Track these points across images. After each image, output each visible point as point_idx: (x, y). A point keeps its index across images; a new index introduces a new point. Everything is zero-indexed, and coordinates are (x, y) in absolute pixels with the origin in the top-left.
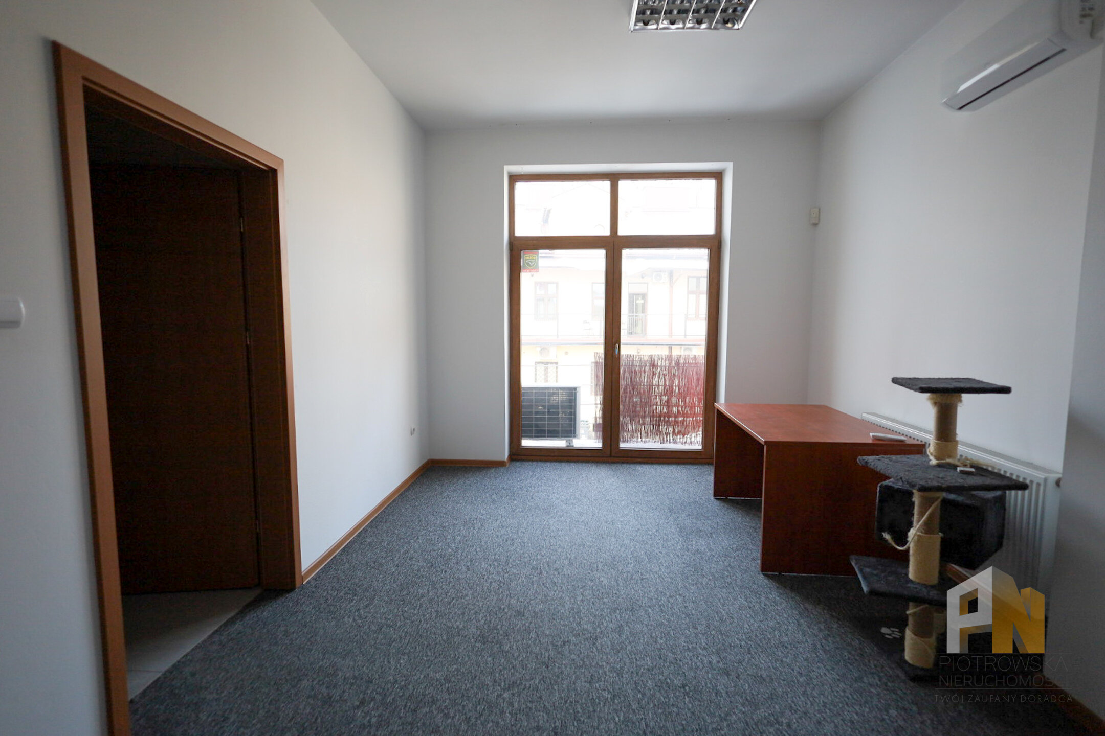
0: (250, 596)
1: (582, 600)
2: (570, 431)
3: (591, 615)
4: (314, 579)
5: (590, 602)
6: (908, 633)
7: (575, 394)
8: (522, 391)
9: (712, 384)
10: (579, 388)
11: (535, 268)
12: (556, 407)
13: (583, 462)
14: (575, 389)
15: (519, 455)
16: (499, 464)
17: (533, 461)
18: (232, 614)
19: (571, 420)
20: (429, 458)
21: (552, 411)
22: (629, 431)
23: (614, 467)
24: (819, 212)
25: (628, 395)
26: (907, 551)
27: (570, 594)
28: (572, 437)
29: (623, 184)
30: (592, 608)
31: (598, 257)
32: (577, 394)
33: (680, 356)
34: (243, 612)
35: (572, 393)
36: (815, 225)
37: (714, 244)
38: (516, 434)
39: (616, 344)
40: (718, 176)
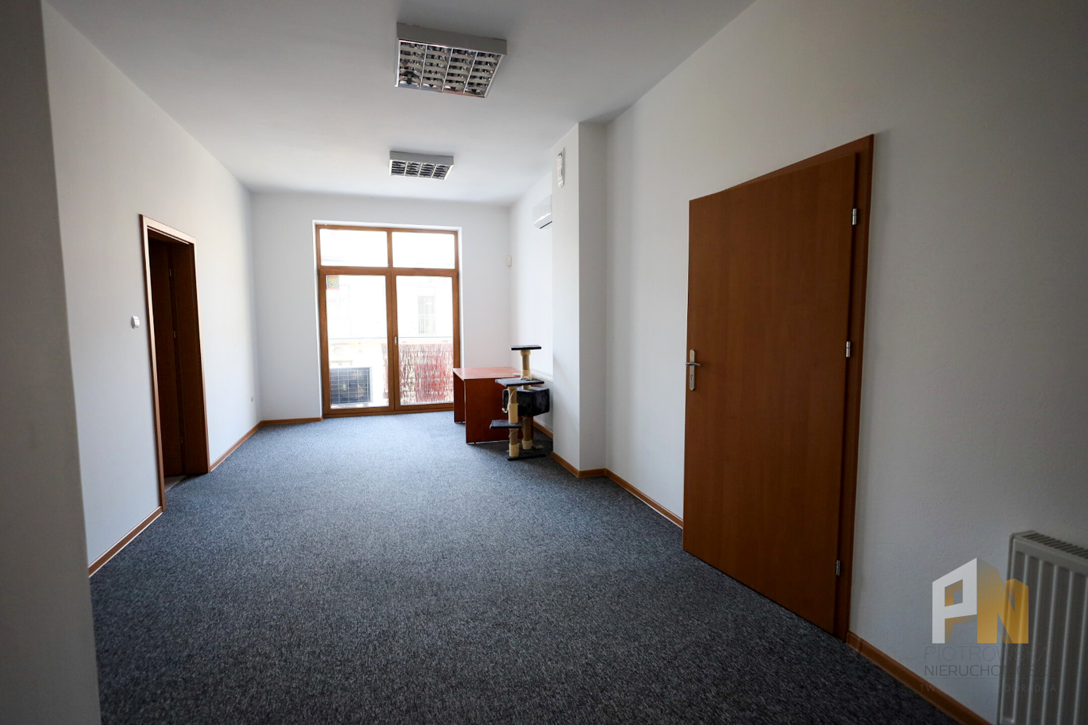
0: (182, 477)
2: (366, 397)
4: (217, 469)
6: (510, 445)
7: (369, 372)
8: (330, 371)
9: (457, 360)
10: (371, 367)
11: (337, 287)
12: (356, 381)
13: (375, 415)
14: (368, 368)
15: (329, 414)
16: (316, 420)
17: (340, 417)
18: (177, 482)
19: (366, 390)
20: (261, 420)
21: (352, 385)
22: (408, 396)
23: (396, 416)
24: (511, 259)
25: (407, 371)
26: (508, 413)
28: (367, 401)
29: (394, 234)
31: (382, 280)
32: (370, 372)
33: (441, 345)
34: (177, 485)
35: (366, 372)
36: (510, 266)
37: (454, 274)
38: (326, 401)
39: (395, 337)
40: (455, 233)
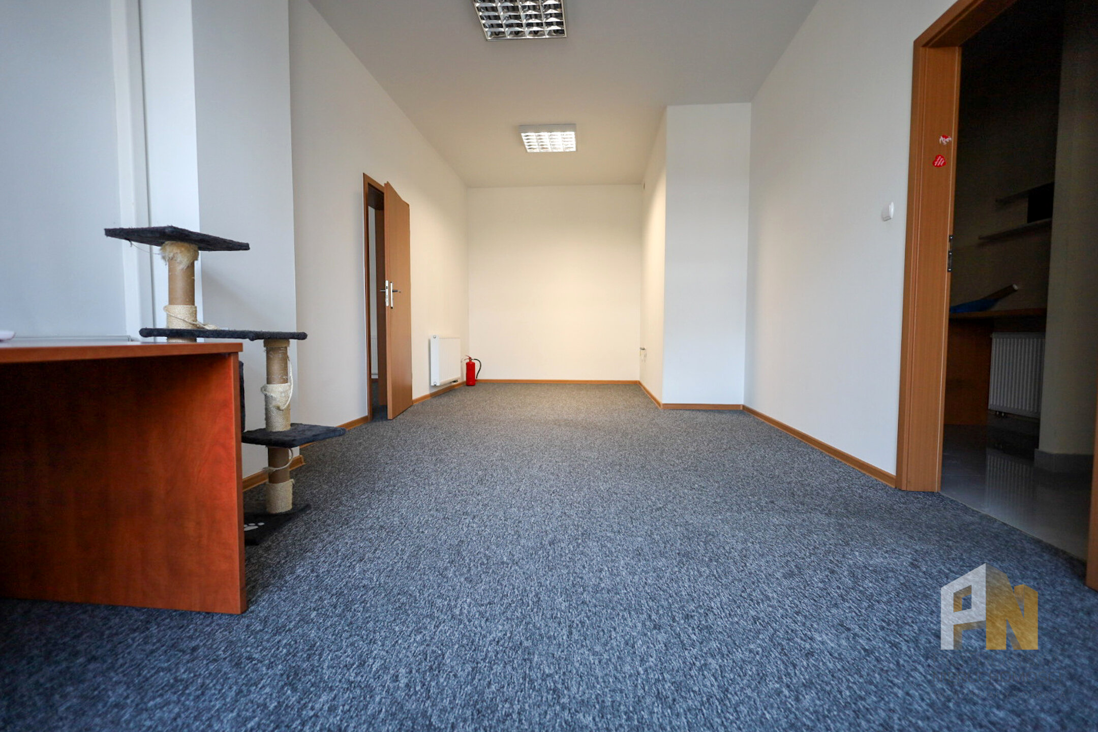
1: (601, 571)
3: (588, 555)
5: (589, 569)
27: (621, 579)
30: (586, 562)
